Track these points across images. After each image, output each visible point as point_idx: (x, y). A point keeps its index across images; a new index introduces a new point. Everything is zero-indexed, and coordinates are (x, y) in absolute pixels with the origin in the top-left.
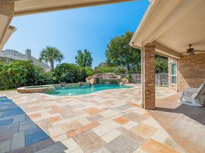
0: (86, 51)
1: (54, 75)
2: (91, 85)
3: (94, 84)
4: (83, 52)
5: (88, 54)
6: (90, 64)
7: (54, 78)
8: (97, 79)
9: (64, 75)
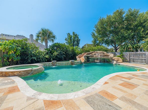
0: (74, 33)
1: (47, 54)
2: (81, 63)
3: (85, 62)
4: (72, 34)
5: (76, 36)
6: (78, 44)
7: (47, 56)
8: (88, 57)
9: (55, 53)
